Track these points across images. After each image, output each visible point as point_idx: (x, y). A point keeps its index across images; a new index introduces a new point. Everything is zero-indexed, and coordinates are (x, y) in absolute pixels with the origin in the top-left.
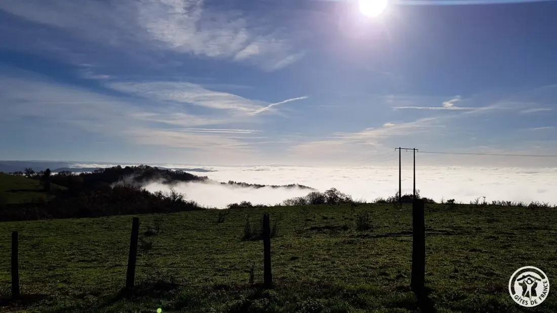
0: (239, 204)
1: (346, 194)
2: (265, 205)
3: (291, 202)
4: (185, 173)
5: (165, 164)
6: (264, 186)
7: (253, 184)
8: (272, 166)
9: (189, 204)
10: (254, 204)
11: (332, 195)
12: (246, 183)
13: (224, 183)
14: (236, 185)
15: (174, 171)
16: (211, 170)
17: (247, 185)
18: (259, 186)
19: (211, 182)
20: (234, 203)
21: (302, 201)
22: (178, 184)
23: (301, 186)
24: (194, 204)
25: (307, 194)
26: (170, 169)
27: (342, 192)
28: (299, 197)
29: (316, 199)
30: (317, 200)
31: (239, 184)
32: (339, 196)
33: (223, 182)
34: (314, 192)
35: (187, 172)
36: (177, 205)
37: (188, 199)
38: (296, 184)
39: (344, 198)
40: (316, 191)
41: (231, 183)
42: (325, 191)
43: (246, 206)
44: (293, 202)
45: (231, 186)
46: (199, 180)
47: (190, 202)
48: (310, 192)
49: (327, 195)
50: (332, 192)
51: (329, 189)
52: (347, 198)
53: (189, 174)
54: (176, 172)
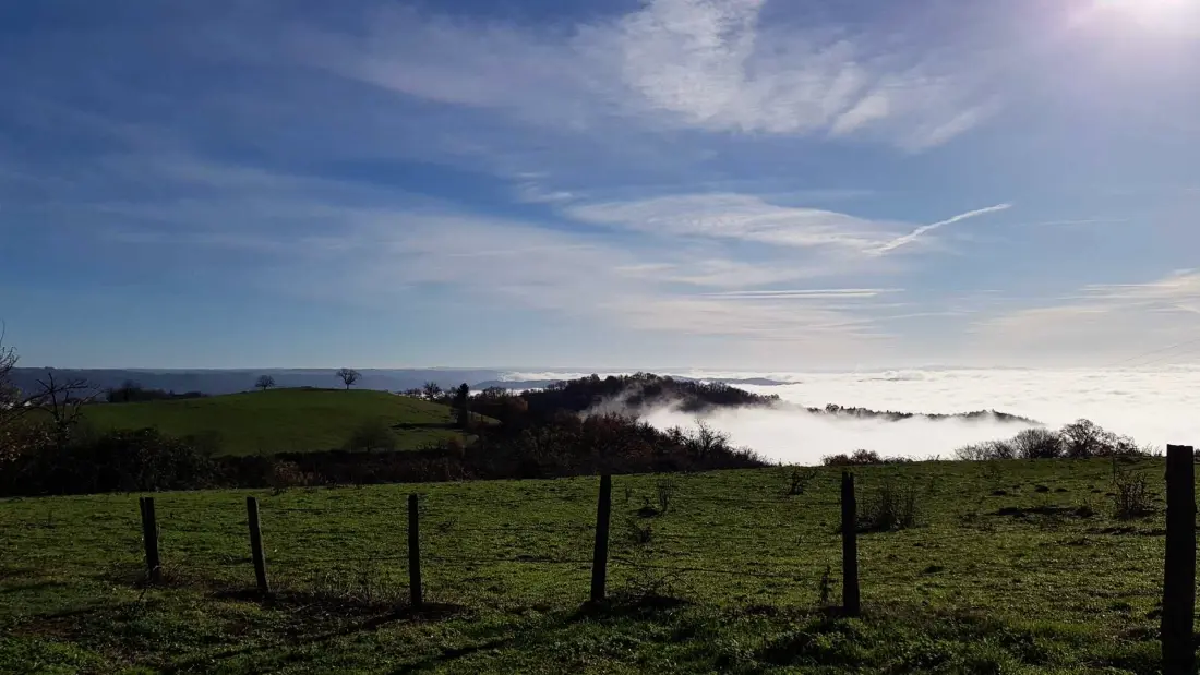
0: (850, 455)
1: (1118, 435)
2: (907, 457)
3: (975, 454)
4: (729, 389)
5: (688, 370)
6: (909, 415)
7: (884, 411)
8: (926, 369)
9: (739, 455)
10: (882, 455)
11: (1080, 437)
12: (868, 409)
13: (816, 409)
14: (843, 413)
15: (707, 383)
16: (789, 380)
17: (870, 414)
18: (899, 416)
19: (787, 407)
20: (839, 453)
21: (1003, 450)
22: (715, 412)
23: (1001, 416)
24: (750, 456)
25: (1016, 434)
26: (698, 381)
27: (1106, 430)
28: (996, 440)
29: (1039, 447)
30: (1042, 449)
31: (851, 411)
32: (1100, 439)
33: (813, 407)
34: (1032, 428)
35: (733, 386)
36: (714, 457)
37: (736, 444)
38: (988, 409)
39: (1114, 444)
40: (1038, 428)
41: (832, 409)
42: (1062, 427)
43: (867, 461)
44: (979, 452)
45: (832, 416)
46: (760, 403)
47: (742, 451)
48: (1024, 428)
49: (1067, 437)
50: (1079, 429)
51: (1073, 423)
52: (1122, 445)
53: (738, 391)
54: (712, 385)
